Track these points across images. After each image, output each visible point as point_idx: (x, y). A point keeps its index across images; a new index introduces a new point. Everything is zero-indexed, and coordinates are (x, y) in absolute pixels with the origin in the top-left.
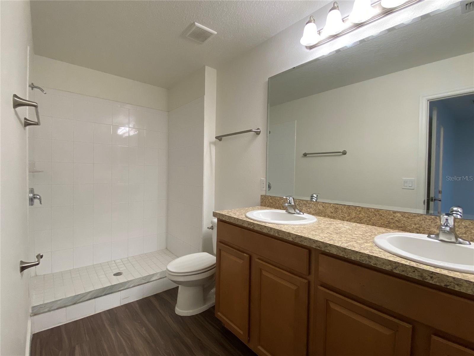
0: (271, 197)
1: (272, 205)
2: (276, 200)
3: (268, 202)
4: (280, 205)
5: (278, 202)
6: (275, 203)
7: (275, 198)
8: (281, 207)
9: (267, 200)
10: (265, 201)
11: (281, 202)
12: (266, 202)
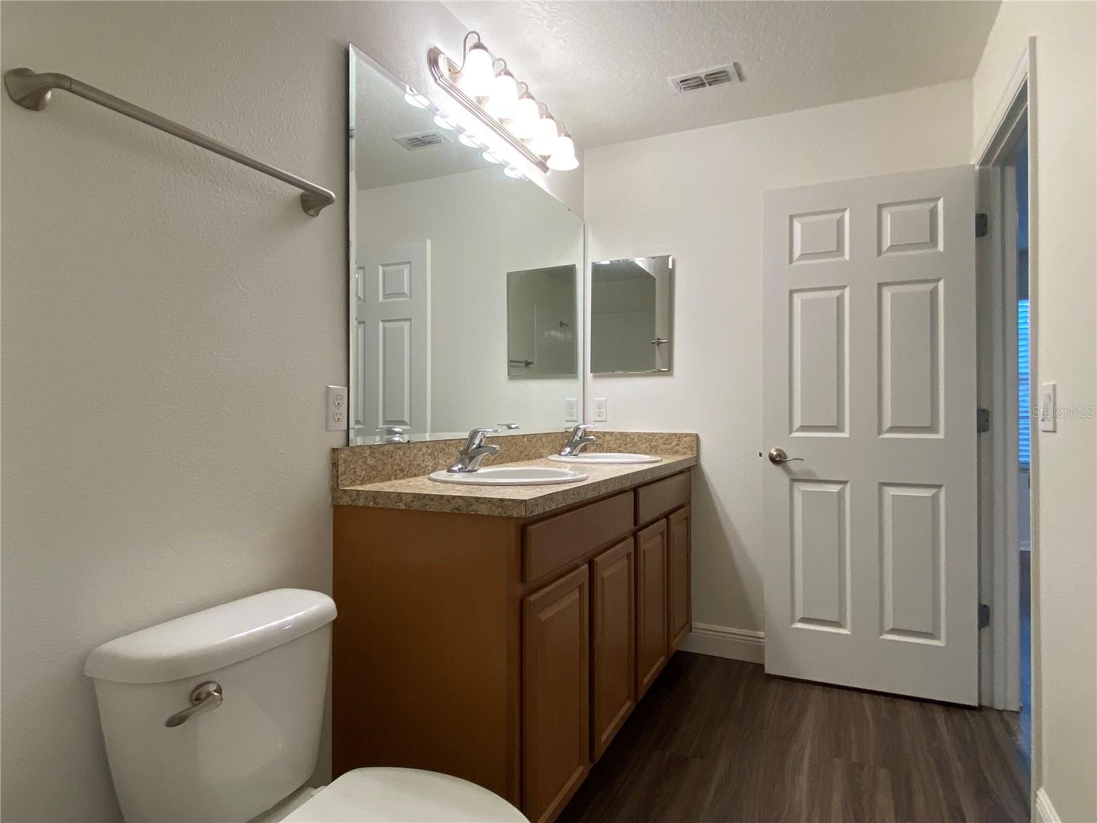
0: (370, 448)
1: (375, 473)
2: (384, 454)
3: (364, 467)
4: (396, 467)
5: (390, 460)
6: (384, 464)
7: (381, 449)
8: (398, 471)
9: (360, 463)
10: (352, 466)
11: (398, 457)
12: (358, 470)
